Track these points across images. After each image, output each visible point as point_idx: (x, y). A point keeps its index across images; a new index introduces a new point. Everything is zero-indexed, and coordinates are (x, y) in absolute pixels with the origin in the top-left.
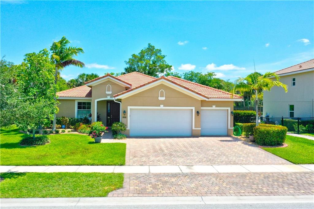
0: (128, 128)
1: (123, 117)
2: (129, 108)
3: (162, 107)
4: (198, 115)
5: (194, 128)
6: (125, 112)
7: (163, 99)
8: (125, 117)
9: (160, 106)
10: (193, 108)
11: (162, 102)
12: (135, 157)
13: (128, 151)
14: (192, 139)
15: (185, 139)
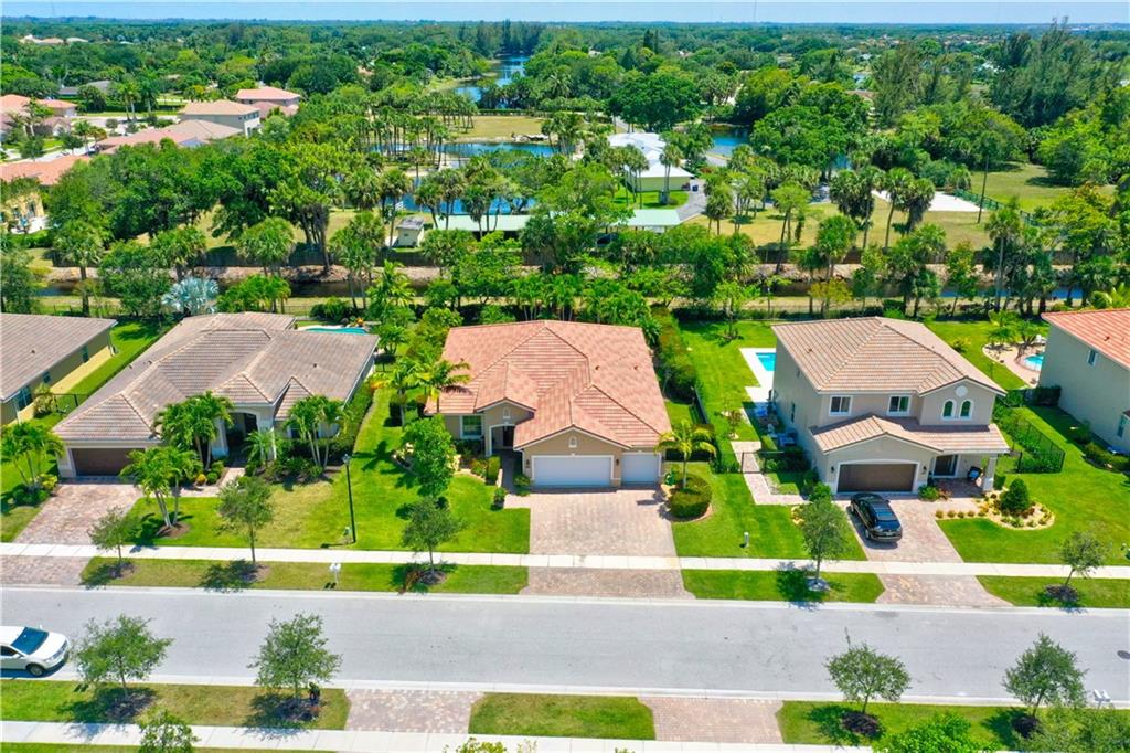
0: (533, 479)
1: (527, 467)
2: (533, 457)
3: (573, 455)
4: (618, 465)
5: (612, 478)
6: (528, 462)
7: (575, 446)
8: (529, 468)
9: (571, 455)
10: (612, 457)
11: (573, 451)
12: (538, 539)
13: (531, 528)
14: (607, 496)
15: (600, 494)
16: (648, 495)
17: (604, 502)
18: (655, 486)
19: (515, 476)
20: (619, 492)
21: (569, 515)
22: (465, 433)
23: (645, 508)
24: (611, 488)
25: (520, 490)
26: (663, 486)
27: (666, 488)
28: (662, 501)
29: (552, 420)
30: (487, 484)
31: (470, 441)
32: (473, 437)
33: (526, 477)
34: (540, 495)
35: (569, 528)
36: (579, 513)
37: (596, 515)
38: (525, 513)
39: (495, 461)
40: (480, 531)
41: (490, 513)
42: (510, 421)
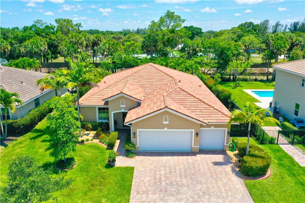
0: (138, 145)
1: (134, 137)
2: (138, 130)
3: (166, 129)
4: (197, 136)
5: (193, 146)
6: (135, 134)
7: (167, 123)
8: (135, 137)
9: (164, 129)
10: (193, 130)
11: (166, 126)
12: (138, 193)
13: (133, 183)
14: (190, 158)
15: (185, 157)
16: (220, 158)
17: (188, 163)
18: (223, 152)
19: (126, 144)
20: (198, 155)
21: (163, 173)
22: (100, 118)
23: (219, 168)
24: (192, 153)
25: (128, 154)
26: (228, 152)
27: (231, 154)
28: (231, 163)
29: (152, 106)
30: (107, 149)
31: (102, 123)
32: (104, 121)
33: (133, 144)
34: (142, 157)
35: (163, 183)
36: (171, 172)
37: (184, 173)
38: (130, 170)
39: (115, 134)
40: (93, 185)
41: (104, 170)
42: (125, 109)
